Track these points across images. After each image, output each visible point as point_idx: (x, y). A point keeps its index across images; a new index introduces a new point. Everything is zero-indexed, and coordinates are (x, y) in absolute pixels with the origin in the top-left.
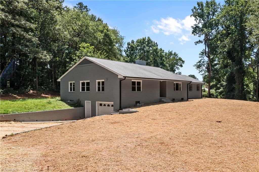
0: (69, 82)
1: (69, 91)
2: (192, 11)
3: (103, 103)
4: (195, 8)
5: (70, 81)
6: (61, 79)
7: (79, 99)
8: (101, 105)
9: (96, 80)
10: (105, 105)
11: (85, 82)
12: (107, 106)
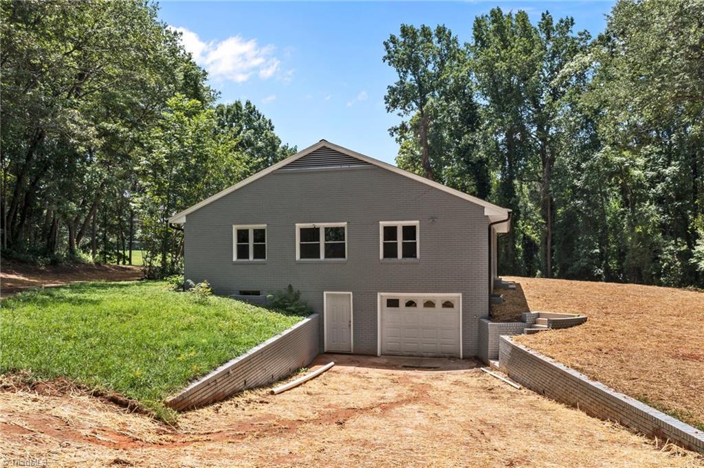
0: (235, 228)
1: (235, 258)
2: (384, 47)
3: (403, 296)
4: (393, 39)
5: (235, 224)
6: (187, 216)
7: (290, 286)
8: (393, 303)
9: (380, 222)
10: (411, 304)
11: (318, 229)
12: (422, 305)
